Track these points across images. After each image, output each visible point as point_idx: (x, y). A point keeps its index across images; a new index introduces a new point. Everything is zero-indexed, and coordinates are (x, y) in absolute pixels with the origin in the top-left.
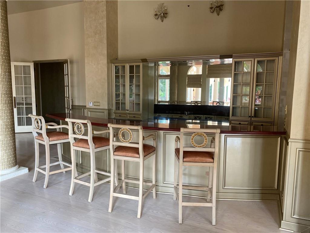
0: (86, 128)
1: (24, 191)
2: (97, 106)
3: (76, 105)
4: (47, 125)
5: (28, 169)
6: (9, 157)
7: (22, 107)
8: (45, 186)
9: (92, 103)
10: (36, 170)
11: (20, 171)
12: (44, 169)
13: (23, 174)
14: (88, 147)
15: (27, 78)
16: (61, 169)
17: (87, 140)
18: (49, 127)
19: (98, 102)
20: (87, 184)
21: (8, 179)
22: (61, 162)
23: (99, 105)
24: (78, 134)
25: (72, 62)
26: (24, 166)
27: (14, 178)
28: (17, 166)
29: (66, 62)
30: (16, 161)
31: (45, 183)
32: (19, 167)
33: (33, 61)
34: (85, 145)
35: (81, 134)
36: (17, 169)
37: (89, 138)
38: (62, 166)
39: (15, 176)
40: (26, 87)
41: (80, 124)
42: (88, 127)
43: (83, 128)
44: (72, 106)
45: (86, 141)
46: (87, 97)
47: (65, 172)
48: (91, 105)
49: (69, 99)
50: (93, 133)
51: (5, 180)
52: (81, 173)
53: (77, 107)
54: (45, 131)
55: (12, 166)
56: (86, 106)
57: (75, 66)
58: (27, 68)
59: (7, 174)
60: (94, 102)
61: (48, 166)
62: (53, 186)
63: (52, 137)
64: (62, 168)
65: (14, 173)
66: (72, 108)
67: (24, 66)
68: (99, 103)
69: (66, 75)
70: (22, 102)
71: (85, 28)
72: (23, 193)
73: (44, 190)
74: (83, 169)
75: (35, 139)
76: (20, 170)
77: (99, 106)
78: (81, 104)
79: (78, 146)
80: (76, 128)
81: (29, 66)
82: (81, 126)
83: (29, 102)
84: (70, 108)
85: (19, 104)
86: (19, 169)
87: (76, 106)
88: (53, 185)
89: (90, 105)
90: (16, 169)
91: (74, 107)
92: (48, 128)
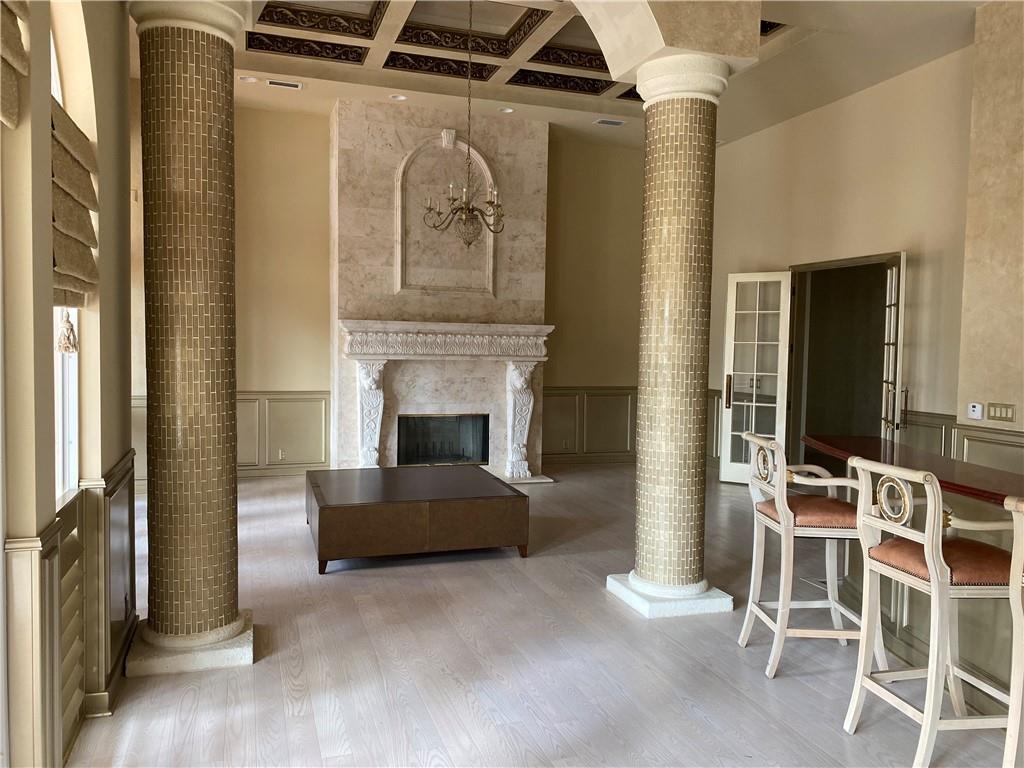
0: (919, 501)
1: (708, 667)
2: (1001, 419)
3: (922, 409)
4: (792, 472)
5: (733, 600)
6: (683, 551)
7: (748, 407)
8: (770, 671)
9: (979, 407)
10: (751, 611)
11: (708, 601)
12: (772, 615)
13: (717, 611)
14: (922, 572)
15: (770, 318)
16: (831, 627)
17: (921, 546)
18: (798, 479)
19: (1007, 407)
20: (909, 711)
21: (675, 615)
22: (832, 603)
23: (1010, 415)
24: (890, 518)
25: (915, 261)
26: (724, 589)
27: (691, 616)
28: (703, 584)
29: (893, 260)
30: (701, 569)
31: (770, 661)
32: (709, 588)
33: (792, 268)
34: (912, 564)
35: (901, 519)
36: (703, 592)
37: (929, 538)
38: (836, 619)
39: (696, 612)
40: (763, 346)
41: (897, 484)
42: (926, 497)
43: (907, 499)
44: (905, 412)
45: (917, 549)
46: (962, 385)
47: (844, 643)
48: (977, 414)
49: (895, 388)
50: (946, 525)
51: (667, 615)
52: (903, 663)
53: (923, 419)
54: (782, 492)
55: (688, 581)
56: (954, 418)
57: (927, 275)
58: (771, 290)
59: (675, 600)
60: (990, 405)
61: (784, 607)
62: (798, 678)
63: (805, 514)
64: (836, 628)
65: (691, 602)
66: (904, 421)
67: (764, 285)
68: (1010, 411)
69: (890, 306)
70: (747, 390)
71: (972, 136)
72: (705, 670)
73: (767, 683)
74: (914, 650)
75: (755, 511)
76: (709, 597)
77: (1011, 420)
78: (940, 409)
79: (886, 560)
80: (882, 496)
81: (778, 283)
82: (901, 489)
83: (767, 392)
84: (897, 420)
85: (740, 396)
86: (709, 593)
87: (917, 413)
88: (795, 675)
89: (973, 414)
90: (698, 592)
91: (914, 418)
92: (795, 481)
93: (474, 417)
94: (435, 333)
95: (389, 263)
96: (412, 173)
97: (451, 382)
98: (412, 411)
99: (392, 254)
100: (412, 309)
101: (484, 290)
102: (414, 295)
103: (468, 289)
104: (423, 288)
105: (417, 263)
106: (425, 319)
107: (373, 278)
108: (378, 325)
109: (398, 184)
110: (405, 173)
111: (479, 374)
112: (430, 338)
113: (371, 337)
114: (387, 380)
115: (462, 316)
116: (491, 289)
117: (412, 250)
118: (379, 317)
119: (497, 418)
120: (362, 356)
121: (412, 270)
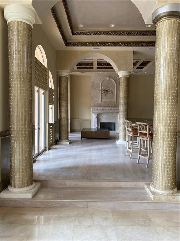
93: (113, 123)
94: (105, 109)
95: (99, 98)
96: (103, 84)
97: (109, 117)
98: (102, 122)
99: (99, 97)
100: (102, 105)
101: (114, 102)
102: (103, 103)
103: (112, 102)
104: (104, 102)
105: (103, 98)
106: (105, 107)
107: (96, 101)
108: (96, 108)
109: (100, 86)
110: (101, 84)
111: (114, 116)
112: (105, 110)
113: (95, 110)
114: (98, 117)
115: (111, 106)
116: (115, 102)
117: (102, 96)
118: (97, 107)
119: (117, 123)
120: (94, 113)
121: (102, 99)
